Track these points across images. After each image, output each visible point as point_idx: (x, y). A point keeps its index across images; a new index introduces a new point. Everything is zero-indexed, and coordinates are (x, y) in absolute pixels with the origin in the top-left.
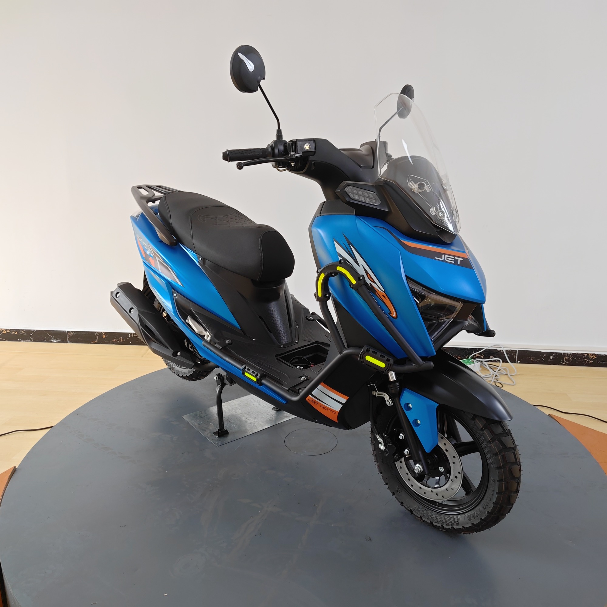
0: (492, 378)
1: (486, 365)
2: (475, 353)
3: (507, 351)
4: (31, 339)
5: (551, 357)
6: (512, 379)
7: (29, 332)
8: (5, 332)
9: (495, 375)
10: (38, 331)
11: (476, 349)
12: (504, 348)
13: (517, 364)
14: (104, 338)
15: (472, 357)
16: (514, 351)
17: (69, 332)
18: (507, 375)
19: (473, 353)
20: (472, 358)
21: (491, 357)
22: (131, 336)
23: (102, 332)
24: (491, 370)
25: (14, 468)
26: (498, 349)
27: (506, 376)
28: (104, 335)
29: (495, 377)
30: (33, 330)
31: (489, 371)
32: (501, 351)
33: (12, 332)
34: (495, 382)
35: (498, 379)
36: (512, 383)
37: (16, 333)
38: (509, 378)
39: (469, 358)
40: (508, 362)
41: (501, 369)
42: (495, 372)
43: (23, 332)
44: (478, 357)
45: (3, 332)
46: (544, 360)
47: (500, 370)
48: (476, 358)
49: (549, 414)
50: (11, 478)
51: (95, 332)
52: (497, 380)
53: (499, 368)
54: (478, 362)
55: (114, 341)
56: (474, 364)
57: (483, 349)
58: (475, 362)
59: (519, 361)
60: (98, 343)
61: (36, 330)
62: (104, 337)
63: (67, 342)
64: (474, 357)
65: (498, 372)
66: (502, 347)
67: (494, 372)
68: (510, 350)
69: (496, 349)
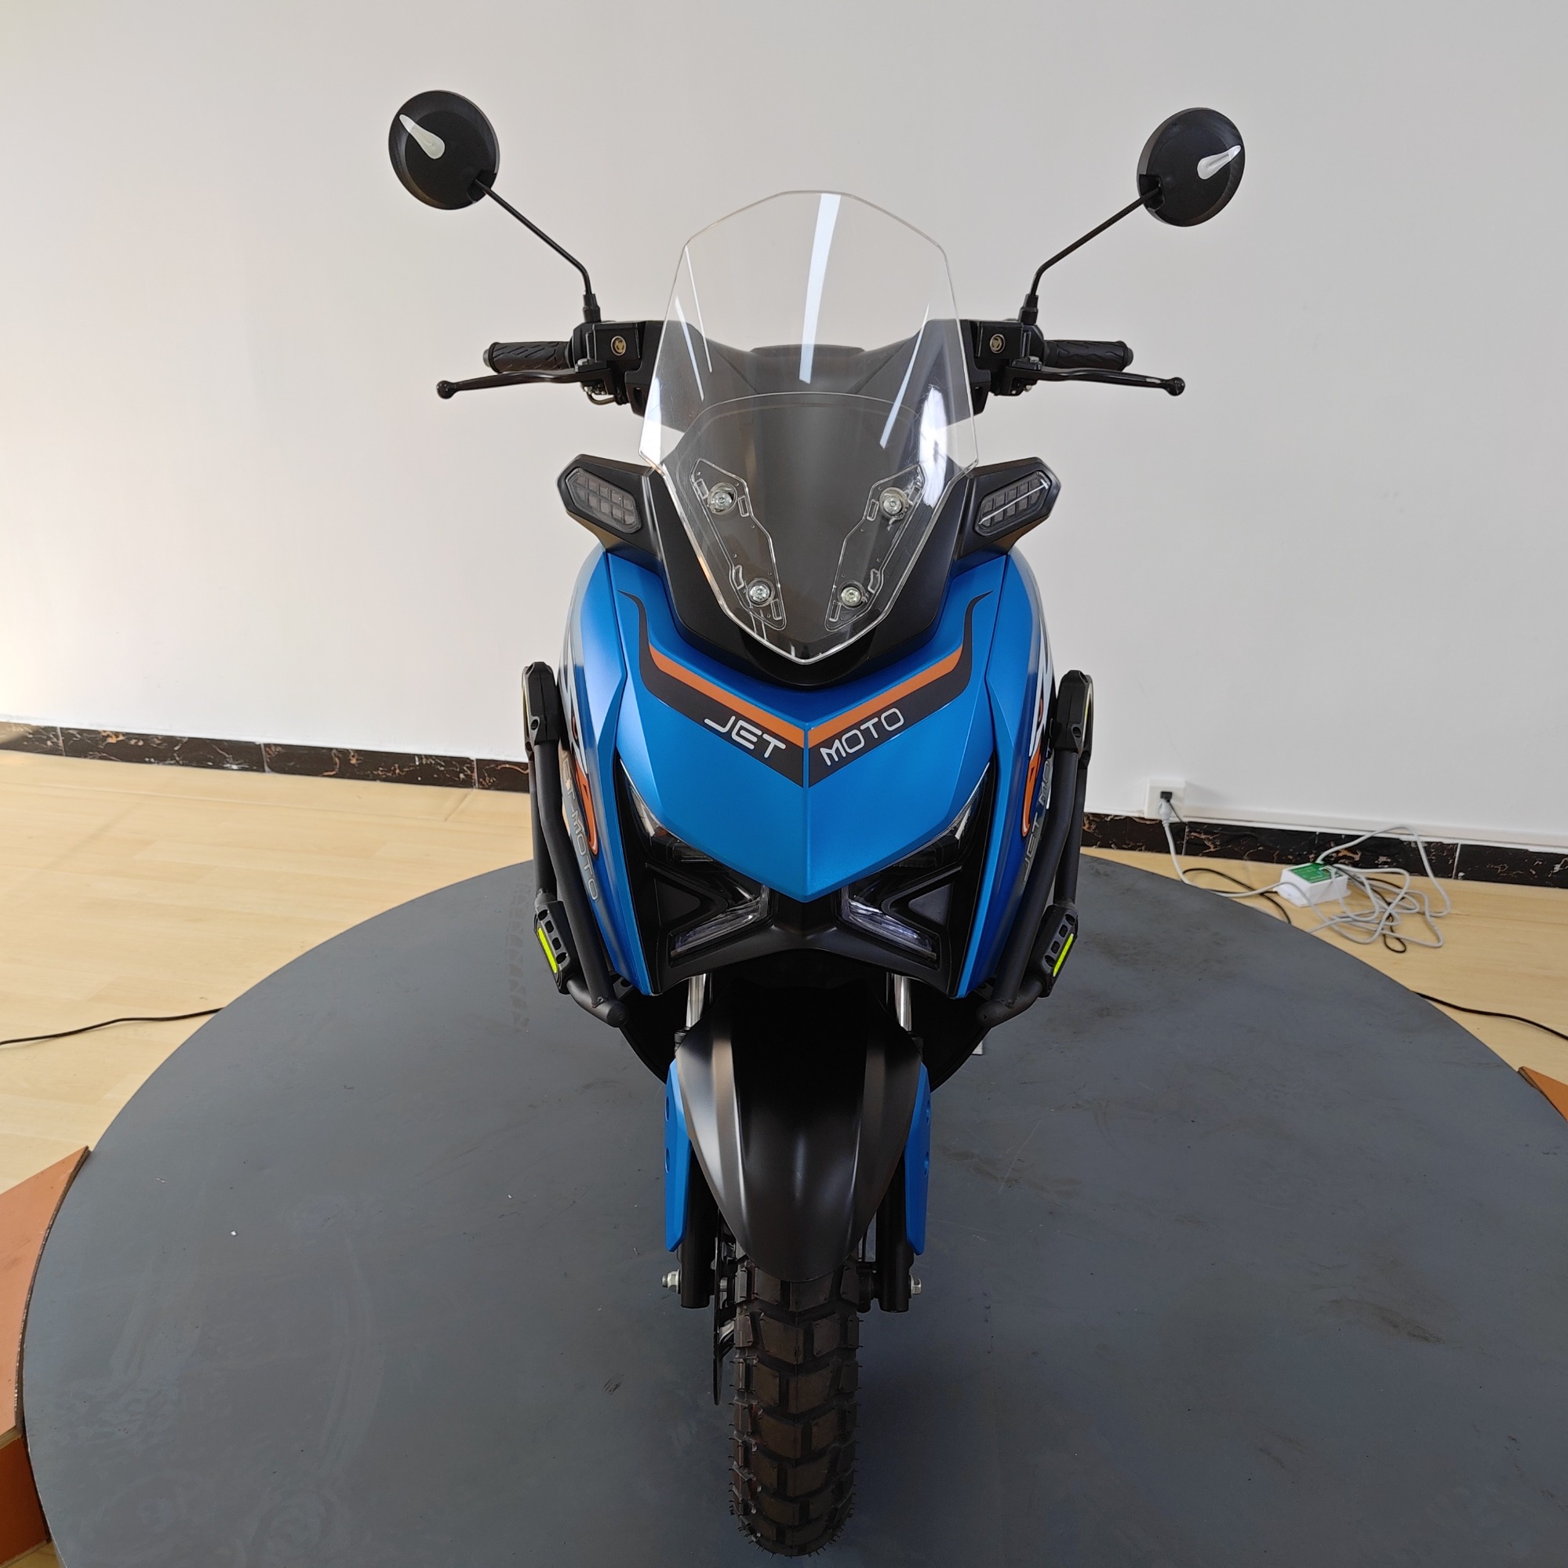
0: (1379, 924)
1: (1364, 885)
2: (1337, 845)
3: (1429, 846)
4: (177, 758)
5: (1557, 868)
6: (1436, 928)
7: (171, 741)
8: (113, 740)
9: (1386, 915)
10: (191, 740)
11: (1341, 835)
12: (1419, 835)
13: (1456, 881)
14: (354, 765)
15: (1327, 856)
16: (1449, 845)
17: (268, 746)
18: (1423, 914)
19: (1331, 848)
20: (1328, 861)
21: (1382, 858)
22: (421, 764)
23: (347, 750)
24: (1376, 902)
25: (84, 1152)
26: (1403, 838)
27: (1419, 918)
28: (353, 756)
29: (1388, 918)
30: (181, 737)
31: (1369, 898)
32: (1413, 845)
33: (131, 739)
34: (1384, 936)
35: (1394, 928)
36: (1433, 942)
37: (141, 743)
38: (1427, 923)
39: (1319, 861)
40: (1427, 876)
41: (1405, 896)
42: (1389, 904)
43: (156, 740)
44: (1344, 860)
45: (110, 740)
46: (1534, 872)
47: (1403, 898)
48: (1337, 861)
50: (74, 1179)
51: (331, 749)
52: (1392, 931)
53: (1402, 893)
54: (1341, 873)
55: (380, 772)
56: (1329, 881)
57: (1359, 836)
58: (1333, 875)
59: (1461, 874)
60: (340, 775)
61: (189, 738)
62: (354, 761)
63: (264, 771)
64: (1332, 857)
65: (1397, 906)
66: (1413, 832)
67: (1385, 906)
68: (1437, 843)
69: (1398, 839)
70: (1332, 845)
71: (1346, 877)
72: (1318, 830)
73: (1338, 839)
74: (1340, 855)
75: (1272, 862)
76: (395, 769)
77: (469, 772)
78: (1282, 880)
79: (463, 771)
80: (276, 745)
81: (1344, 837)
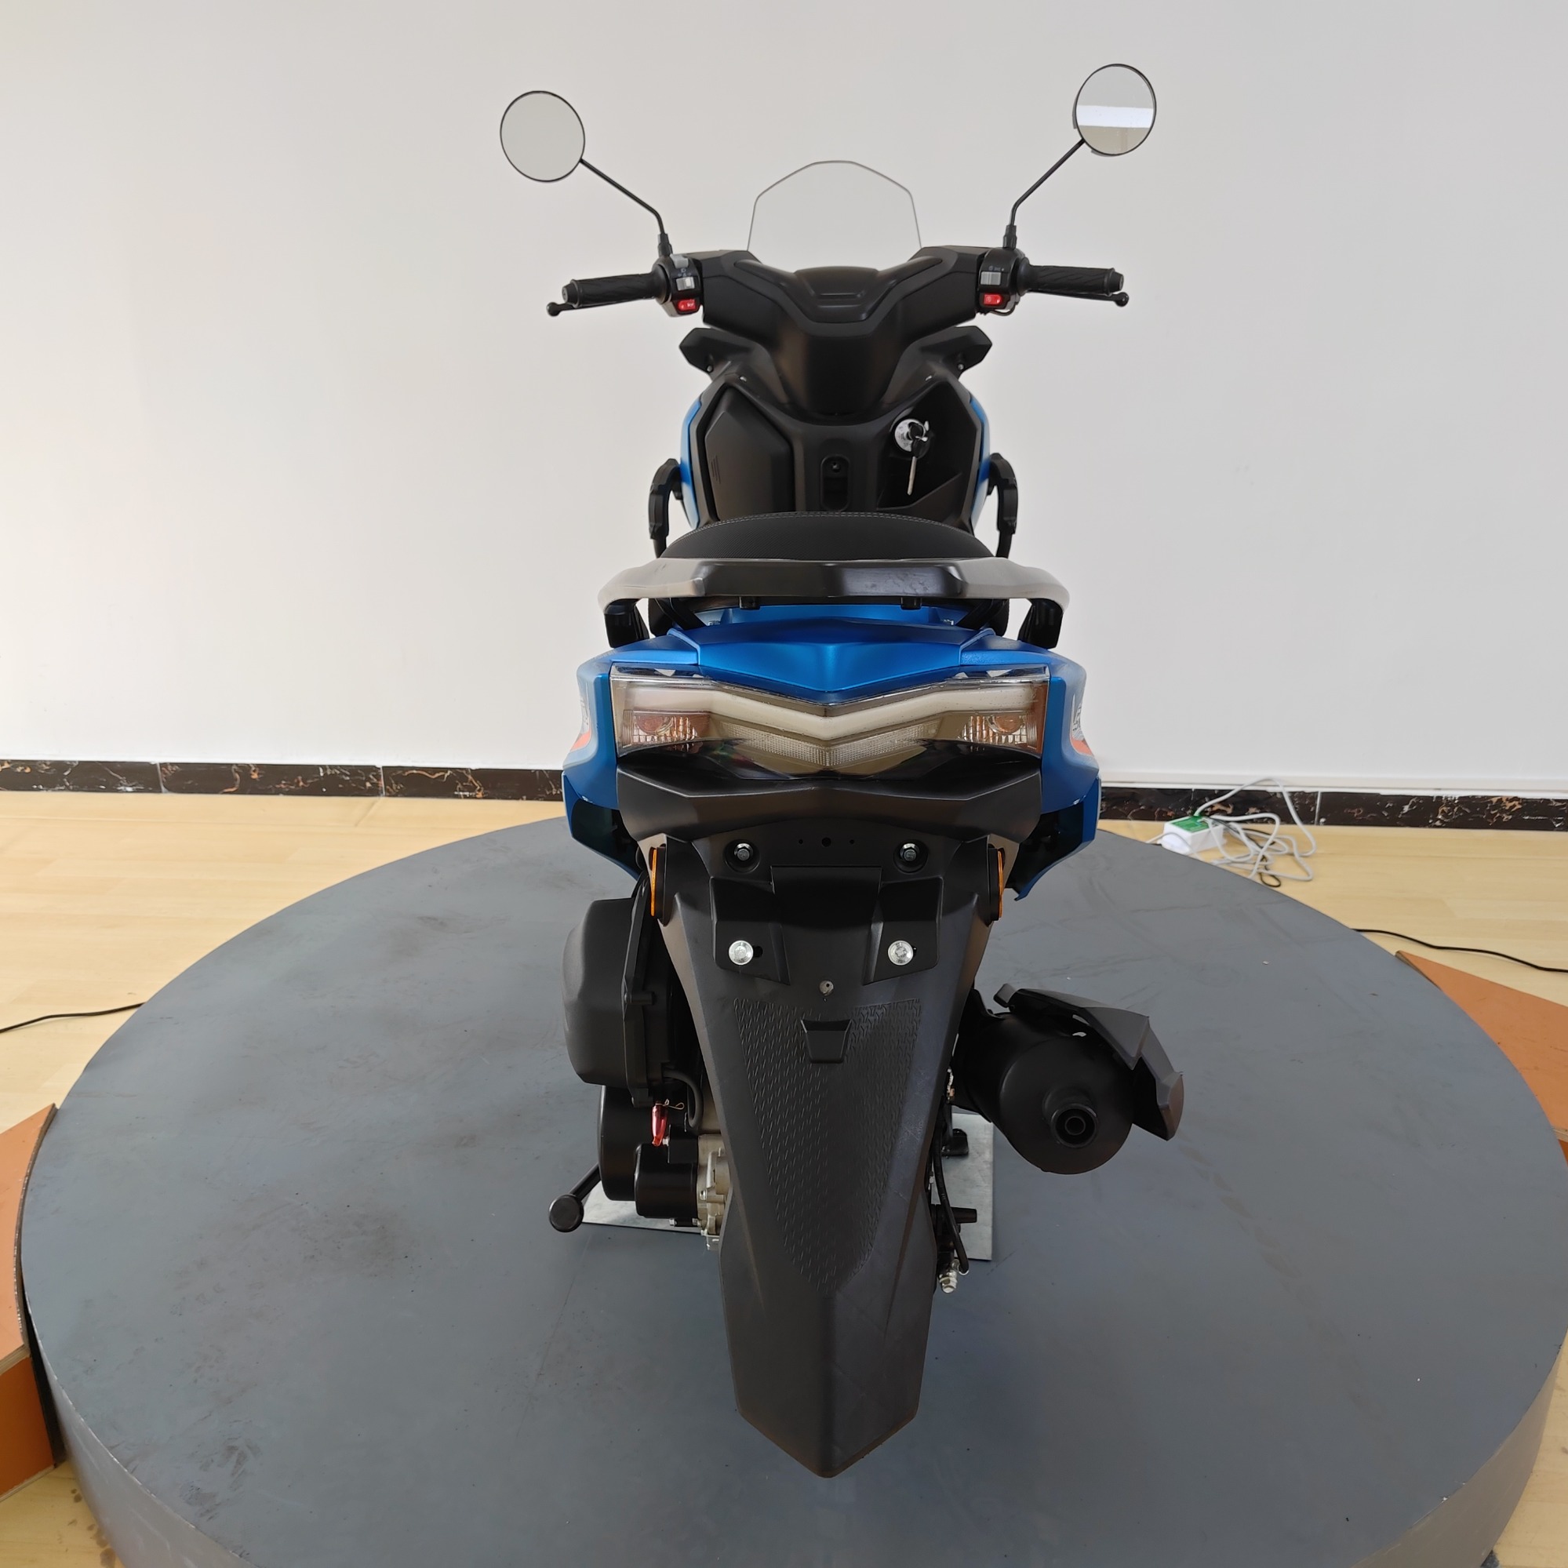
0: (1254, 864)
1: (1238, 832)
2: (1211, 800)
3: (1293, 795)
4: (68, 784)
5: (1406, 808)
6: (1305, 865)
7: (60, 766)
9: (1260, 857)
11: (1214, 790)
12: (1285, 786)
13: (1318, 827)
14: (255, 779)
15: (1203, 811)
16: (1310, 793)
17: (164, 765)
18: (1292, 855)
19: (1206, 802)
21: (1252, 810)
22: (325, 774)
23: (248, 765)
24: (1251, 845)
25: (52, 1110)
26: (1270, 789)
27: (1289, 858)
28: (254, 771)
29: (1262, 860)
30: (71, 762)
31: (1244, 844)
32: (1279, 795)
33: (18, 767)
34: (1260, 874)
35: (1269, 867)
36: (1303, 876)
37: (28, 770)
38: (1296, 862)
39: (1197, 814)
40: (1294, 823)
41: (1276, 840)
42: (1262, 848)
43: (44, 766)
44: (1219, 812)
46: (1386, 815)
47: (1273, 843)
48: (1213, 813)
49: (1398, 952)
50: (45, 1134)
51: (232, 765)
52: (1267, 869)
53: (1271, 839)
54: (1217, 823)
55: (283, 786)
56: (1206, 830)
57: (1230, 790)
58: (1210, 825)
59: (1322, 820)
60: (241, 791)
61: (80, 762)
62: (255, 776)
63: (160, 792)
64: (1207, 812)
65: (1268, 849)
66: (1278, 783)
67: (1259, 849)
68: (1300, 792)
69: (1265, 792)
70: (1207, 799)
71: (1221, 826)
72: (1194, 787)
73: (1212, 794)
74: (1215, 809)
75: (1152, 819)
76: (298, 782)
77: (375, 780)
78: (1165, 831)
79: (369, 780)
80: (172, 764)
81: (1216, 792)
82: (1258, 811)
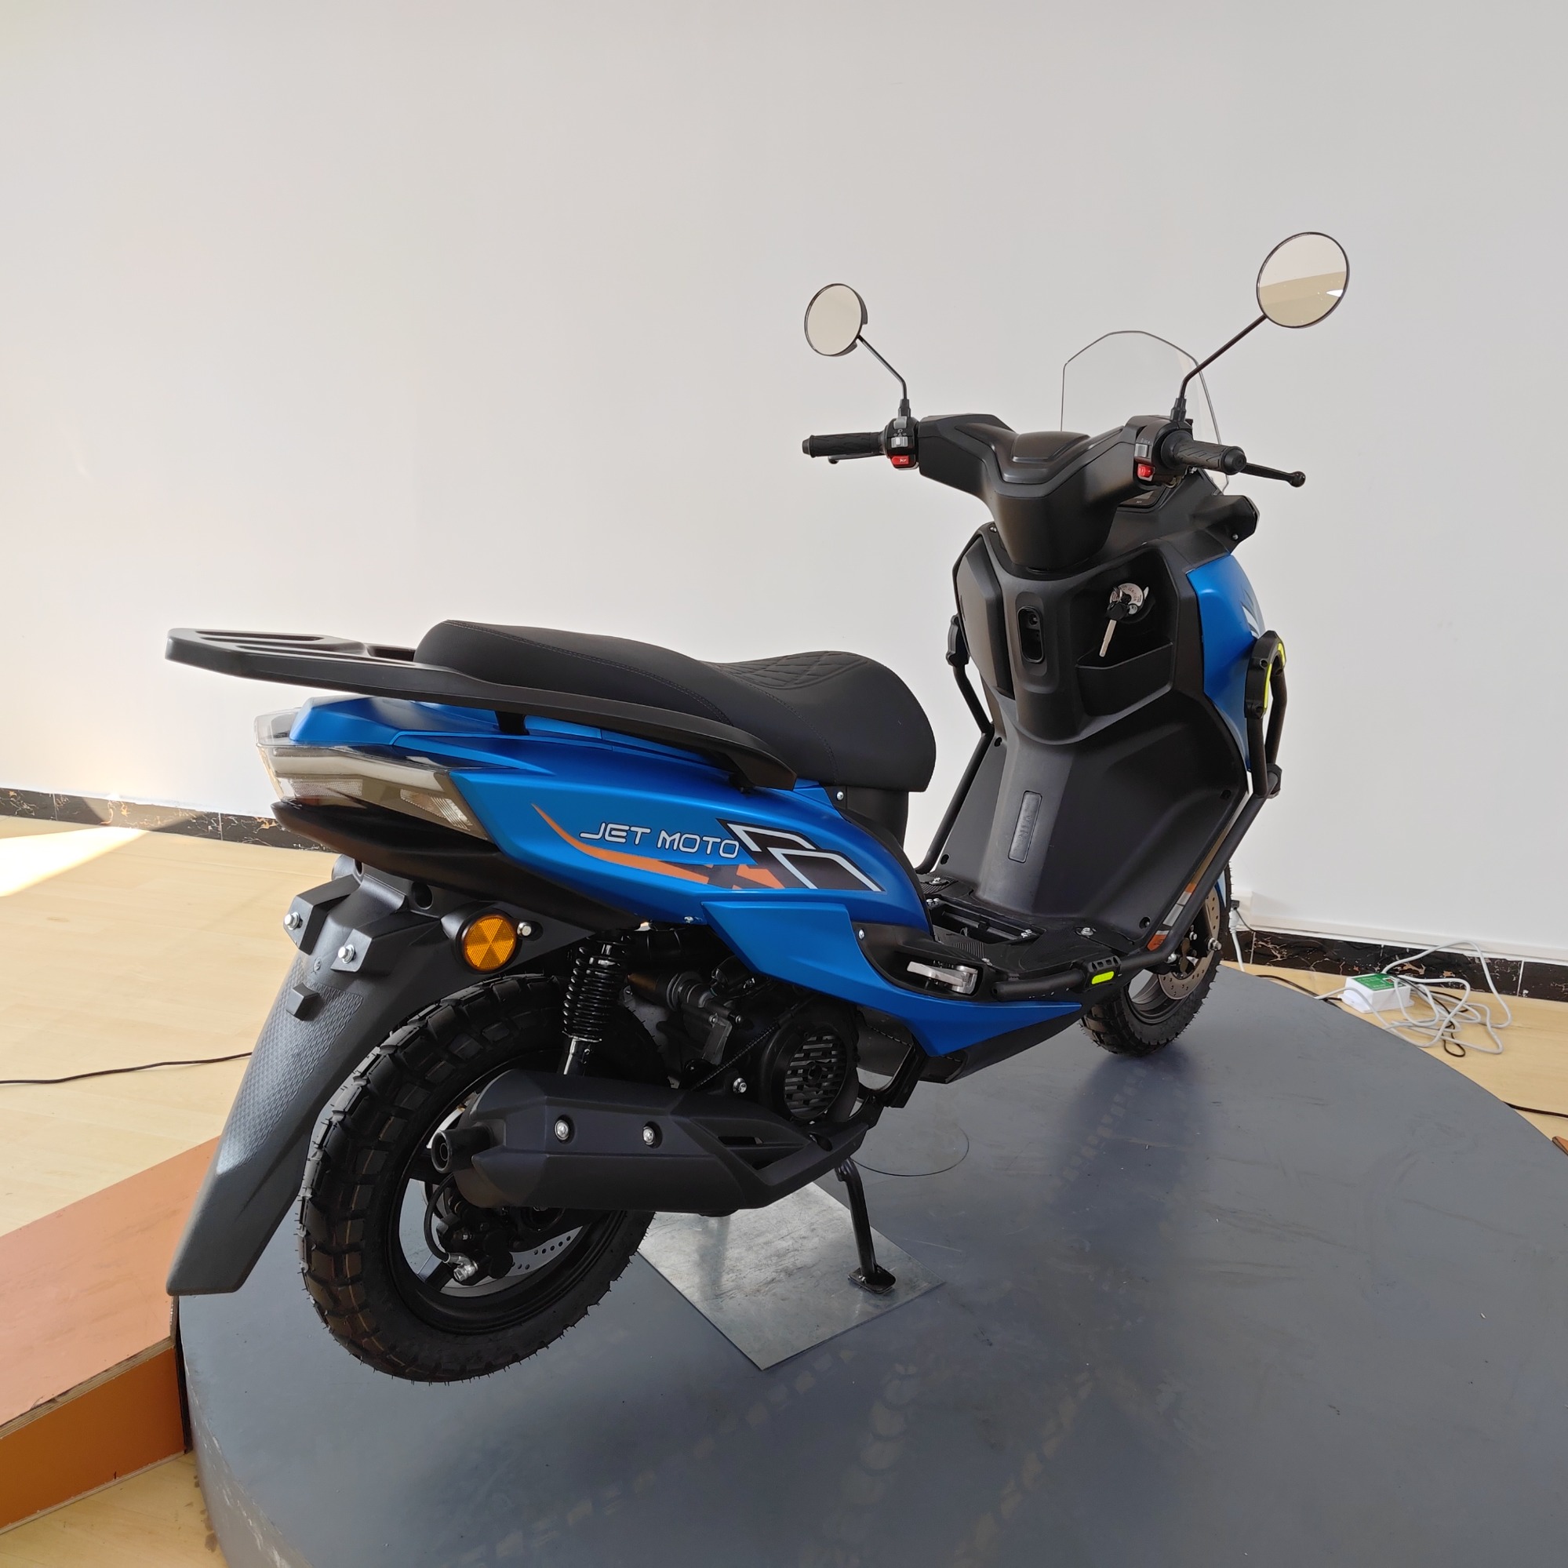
0: (1439, 1030)
1: (1426, 995)
2: (1401, 959)
3: (1492, 963)
4: (321, 845)
6: (1495, 1037)
8: (266, 826)
9: (1445, 1024)
11: (1406, 948)
12: (1483, 952)
13: (1520, 998)
15: (1391, 969)
16: (1512, 962)
18: (1485, 1025)
19: (1396, 960)
20: (1392, 972)
21: (1446, 973)
24: (1437, 1008)
26: (1467, 954)
27: (1481, 1028)
29: (1448, 1027)
31: (1432, 1008)
32: (1477, 961)
34: (1445, 1041)
35: (1454, 1035)
36: (1492, 1049)
38: (1488, 1034)
39: (1384, 972)
40: (1492, 992)
41: (1466, 1007)
42: (1449, 1013)
44: (1409, 971)
47: (1464, 1010)
48: (1403, 972)
49: (1555, 1138)
52: (1453, 1038)
53: (1461, 1005)
56: (1392, 989)
57: (1424, 950)
58: (1396, 985)
59: (1525, 992)
64: (1397, 970)
65: (1457, 1016)
66: (1476, 949)
67: (1446, 1014)
68: (1501, 960)
69: (1462, 955)
70: (1397, 958)
71: (1408, 987)
72: (1383, 943)
73: (1402, 953)
74: (1405, 968)
75: (1338, 973)
78: (1347, 986)
81: (1408, 951)
82: (1454, 976)
